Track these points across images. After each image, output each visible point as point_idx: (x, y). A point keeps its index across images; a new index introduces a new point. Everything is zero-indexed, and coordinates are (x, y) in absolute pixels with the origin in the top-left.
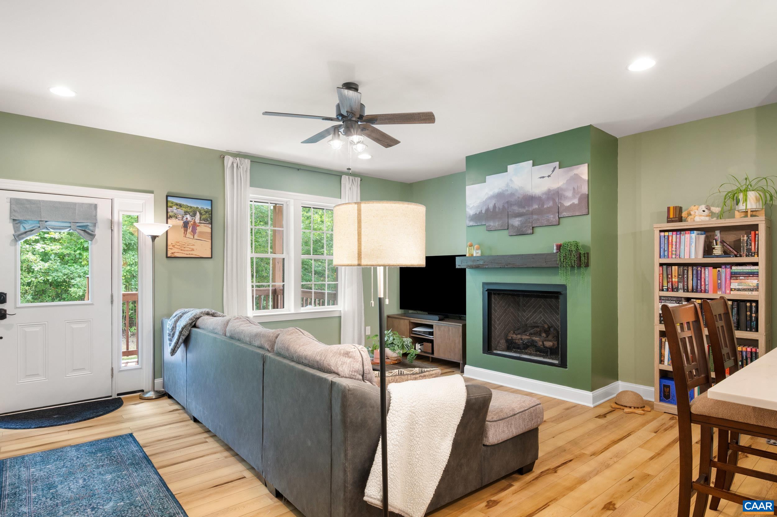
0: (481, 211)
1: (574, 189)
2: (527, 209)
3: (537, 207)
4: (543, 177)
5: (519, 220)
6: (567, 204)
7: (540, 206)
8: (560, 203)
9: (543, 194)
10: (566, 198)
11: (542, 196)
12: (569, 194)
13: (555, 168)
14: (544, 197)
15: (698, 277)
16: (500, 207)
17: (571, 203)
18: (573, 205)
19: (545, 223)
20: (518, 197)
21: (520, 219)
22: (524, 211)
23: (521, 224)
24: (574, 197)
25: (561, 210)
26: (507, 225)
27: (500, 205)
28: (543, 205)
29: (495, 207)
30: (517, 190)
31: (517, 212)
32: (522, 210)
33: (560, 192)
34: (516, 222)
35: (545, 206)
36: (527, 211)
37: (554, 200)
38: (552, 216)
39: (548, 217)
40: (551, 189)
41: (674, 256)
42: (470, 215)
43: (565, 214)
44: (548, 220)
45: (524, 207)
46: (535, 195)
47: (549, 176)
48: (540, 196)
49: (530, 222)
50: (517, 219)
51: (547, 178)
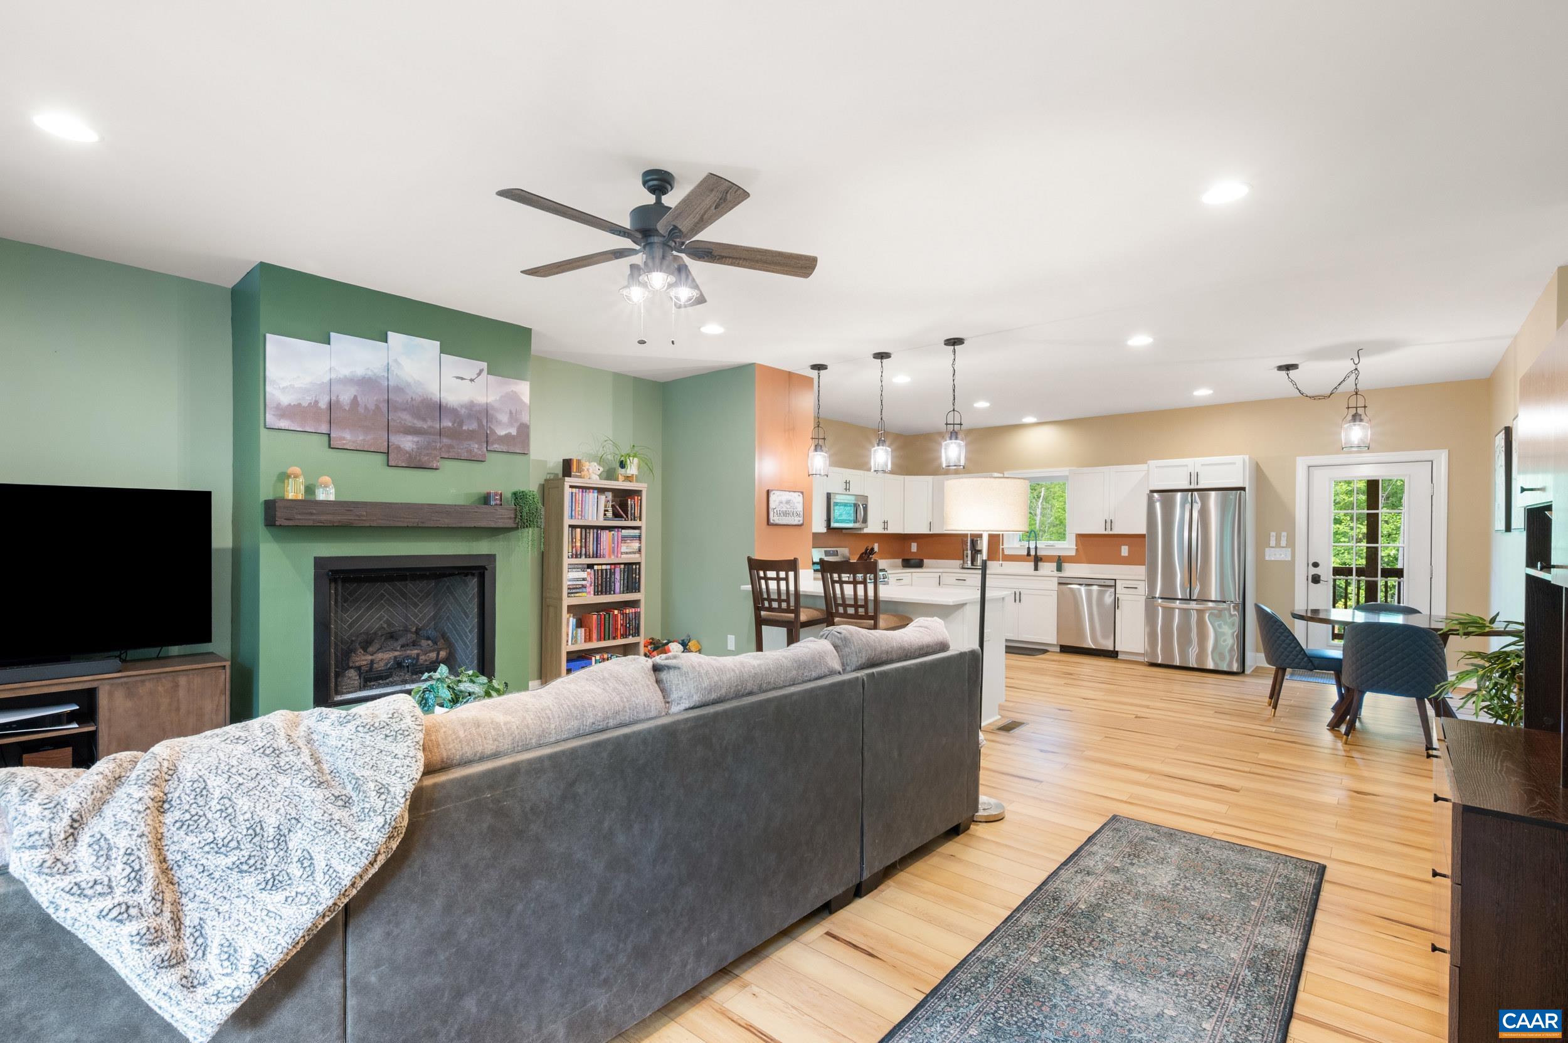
0: (316, 402)
1: (511, 413)
2: (430, 423)
3: (450, 424)
4: (462, 379)
5: (412, 441)
6: (501, 432)
7: (455, 425)
8: (490, 427)
9: (462, 406)
10: (499, 423)
11: (459, 409)
12: (504, 418)
13: (481, 371)
14: (463, 411)
15: (598, 540)
16: (368, 406)
17: (507, 432)
18: (508, 436)
19: (465, 455)
20: (412, 398)
21: (416, 439)
22: (425, 427)
23: (418, 449)
24: (511, 424)
25: (491, 440)
26: (386, 444)
27: (369, 400)
28: (461, 424)
29: (355, 401)
30: (409, 385)
31: (410, 424)
32: (419, 424)
33: (490, 412)
34: (408, 443)
35: (465, 428)
36: (430, 427)
37: (479, 420)
38: (477, 446)
39: (470, 445)
40: (475, 402)
41: (580, 517)
42: (279, 404)
43: (496, 447)
44: (470, 451)
45: (424, 420)
46: (447, 404)
47: (472, 380)
48: (456, 409)
49: (435, 449)
50: (410, 438)
51: (468, 382)
